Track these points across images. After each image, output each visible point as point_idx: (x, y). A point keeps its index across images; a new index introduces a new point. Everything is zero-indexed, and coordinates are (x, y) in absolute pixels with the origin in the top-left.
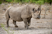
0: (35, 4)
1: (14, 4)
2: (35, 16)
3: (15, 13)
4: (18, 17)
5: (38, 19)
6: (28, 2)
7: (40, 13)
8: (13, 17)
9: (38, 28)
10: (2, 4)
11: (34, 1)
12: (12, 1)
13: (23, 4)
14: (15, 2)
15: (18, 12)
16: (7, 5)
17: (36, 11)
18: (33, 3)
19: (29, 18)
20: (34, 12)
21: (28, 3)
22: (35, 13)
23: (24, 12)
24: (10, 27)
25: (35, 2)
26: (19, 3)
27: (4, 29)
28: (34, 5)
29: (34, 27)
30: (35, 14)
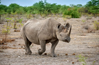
2: (62, 37)
10: (82, 17)
22: (61, 31)
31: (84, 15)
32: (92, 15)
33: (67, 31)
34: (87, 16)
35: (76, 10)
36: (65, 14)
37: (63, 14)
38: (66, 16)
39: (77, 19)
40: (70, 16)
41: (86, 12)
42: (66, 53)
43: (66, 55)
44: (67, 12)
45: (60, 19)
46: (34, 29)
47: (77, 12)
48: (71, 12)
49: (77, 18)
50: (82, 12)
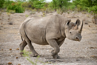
0: (86, 12)
1: (47, 12)
2: (72, 35)
3: (35, 30)
4: (42, 37)
5: (78, 40)
6: (73, 8)
7: (81, 30)
8: (33, 36)
9: (92, 58)
10: (26, 12)
11: (84, 7)
12: (44, 7)
13: (64, 13)
14: (49, 8)
15: (41, 27)
16: (34, 14)
17: (73, 25)
18: (84, 11)
19: (59, 39)
20: (70, 28)
21: (73, 11)
23: (50, 28)
24: (40, 56)
25: (87, 9)
26: (57, 10)
27: (28, 59)
28: (85, 14)
29: (84, 57)
30: (71, 31)
31: (27, 10)
32: (35, 10)
33: (78, 28)
34: (31, 11)
35: (20, 4)
36: (9, 9)
37: (7, 9)
38: (10, 11)
39: (21, 14)
40: (14, 11)
41: (30, 6)
42: (10, 48)
43: (11, 50)
44: (11, 7)
45: (4, 13)
46: (37, 27)
47: (21, 7)
48: (15, 6)
49: (21, 12)
50: (26, 7)
